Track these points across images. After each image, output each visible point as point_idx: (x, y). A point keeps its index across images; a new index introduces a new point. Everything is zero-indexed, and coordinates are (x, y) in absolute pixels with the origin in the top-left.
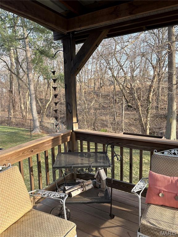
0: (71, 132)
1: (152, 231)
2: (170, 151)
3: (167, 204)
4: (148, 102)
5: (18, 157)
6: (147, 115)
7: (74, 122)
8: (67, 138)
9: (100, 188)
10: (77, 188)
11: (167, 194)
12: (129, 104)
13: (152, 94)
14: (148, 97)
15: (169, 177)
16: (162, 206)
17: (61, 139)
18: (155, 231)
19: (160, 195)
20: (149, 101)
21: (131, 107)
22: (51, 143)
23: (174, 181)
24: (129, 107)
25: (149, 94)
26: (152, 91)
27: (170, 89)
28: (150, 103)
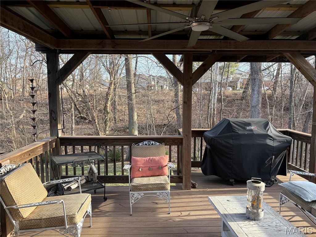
0: (56, 139)
1: (138, 187)
2: (143, 143)
3: (145, 175)
4: (106, 113)
5: (21, 159)
6: (106, 128)
7: (58, 129)
8: (53, 144)
9: (92, 181)
10: (73, 183)
11: (144, 168)
12: (82, 115)
13: (109, 103)
14: (106, 107)
15: (145, 158)
16: (142, 177)
17: (49, 145)
18: (141, 186)
19: (140, 170)
20: (107, 111)
21: (85, 119)
22: (42, 148)
23: (147, 160)
24: (82, 119)
25: (106, 103)
26: (110, 100)
27: (130, 98)
28: (108, 113)
